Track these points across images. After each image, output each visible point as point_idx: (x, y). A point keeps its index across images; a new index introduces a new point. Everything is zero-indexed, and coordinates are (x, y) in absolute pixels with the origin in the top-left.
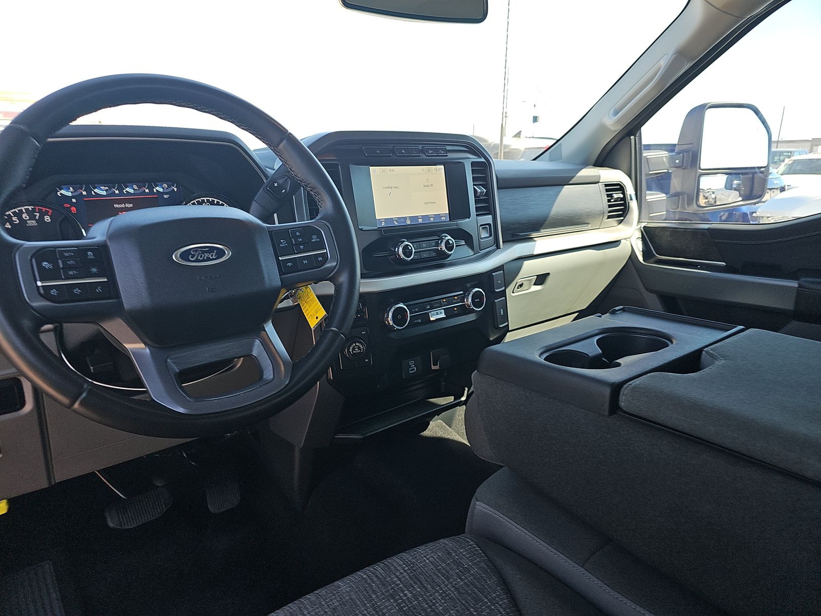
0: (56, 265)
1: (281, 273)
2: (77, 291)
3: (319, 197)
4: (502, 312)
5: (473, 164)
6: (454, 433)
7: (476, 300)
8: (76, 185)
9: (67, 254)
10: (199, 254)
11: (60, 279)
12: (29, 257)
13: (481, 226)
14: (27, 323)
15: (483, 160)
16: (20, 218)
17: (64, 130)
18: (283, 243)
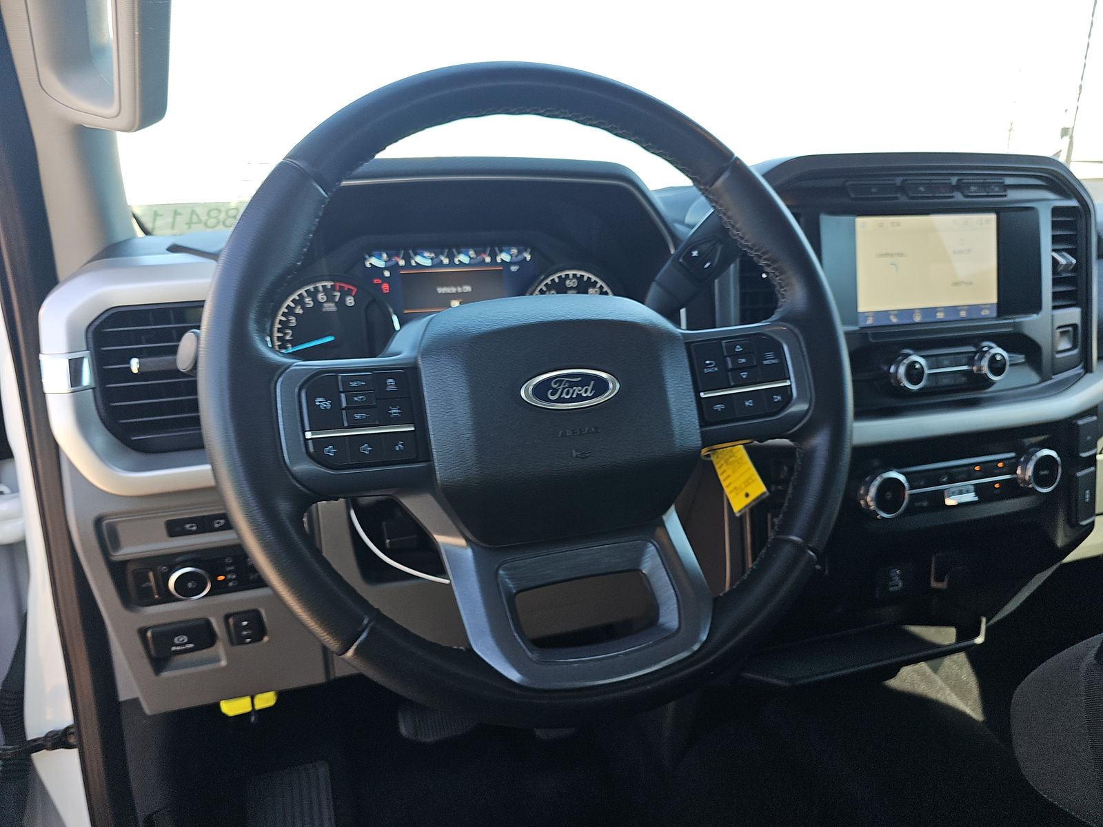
0: (336, 402)
1: (703, 422)
2: (365, 448)
3: (782, 277)
4: (1087, 496)
5: (1056, 211)
6: (948, 691)
7: (1042, 473)
8: (392, 250)
9: (354, 384)
10: (564, 388)
11: (342, 427)
12: (297, 390)
13: (1060, 327)
14: (284, 507)
15: (1073, 203)
16: (315, 300)
17: (366, 167)
18: (711, 366)
